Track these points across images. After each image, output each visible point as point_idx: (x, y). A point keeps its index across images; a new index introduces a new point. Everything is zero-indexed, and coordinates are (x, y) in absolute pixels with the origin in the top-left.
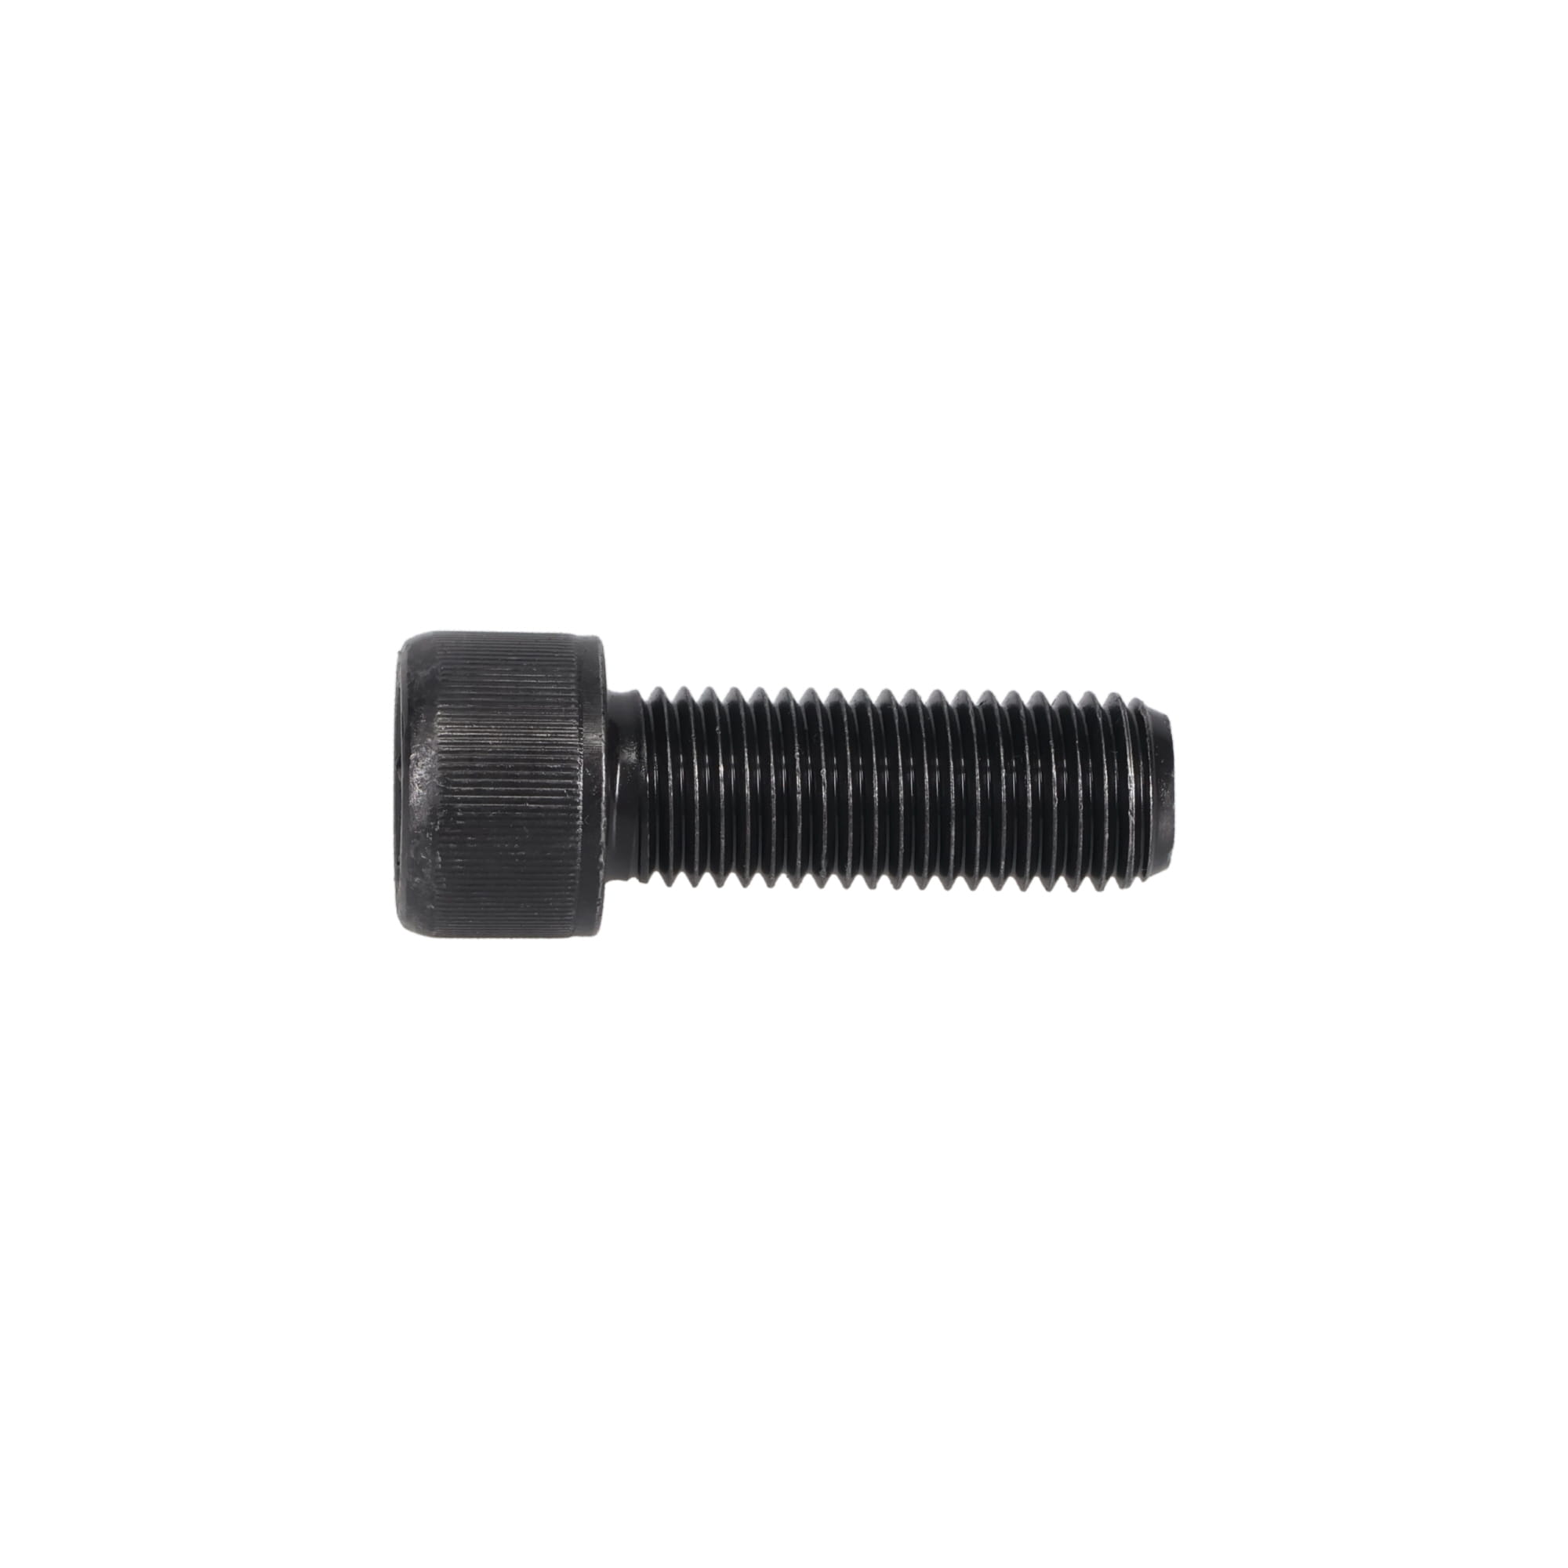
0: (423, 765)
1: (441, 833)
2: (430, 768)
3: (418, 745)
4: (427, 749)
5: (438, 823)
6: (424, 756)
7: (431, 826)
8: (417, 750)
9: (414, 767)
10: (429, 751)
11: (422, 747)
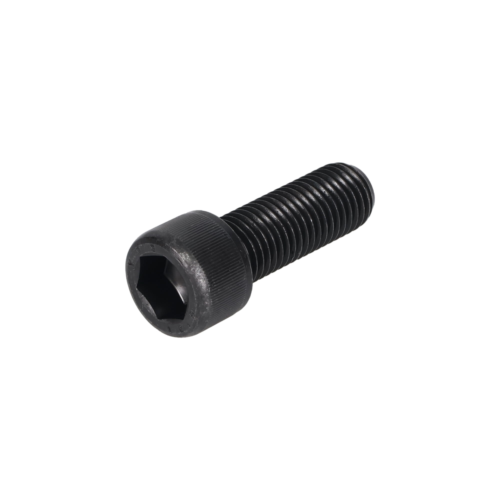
0: (197, 271)
1: (211, 292)
2: (200, 271)
3: (192, 265)
4: (195, 265)
5: (209, 289)
6: (196, 268)
7: (207, 291)
8: (192, 267)
9: (194, 273)
10: (197, 265)
11: (194, 265)
